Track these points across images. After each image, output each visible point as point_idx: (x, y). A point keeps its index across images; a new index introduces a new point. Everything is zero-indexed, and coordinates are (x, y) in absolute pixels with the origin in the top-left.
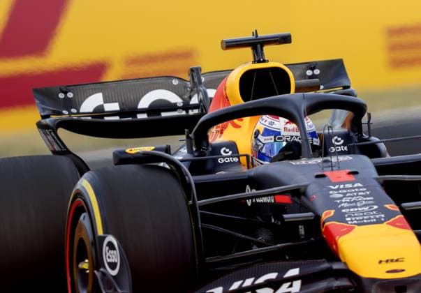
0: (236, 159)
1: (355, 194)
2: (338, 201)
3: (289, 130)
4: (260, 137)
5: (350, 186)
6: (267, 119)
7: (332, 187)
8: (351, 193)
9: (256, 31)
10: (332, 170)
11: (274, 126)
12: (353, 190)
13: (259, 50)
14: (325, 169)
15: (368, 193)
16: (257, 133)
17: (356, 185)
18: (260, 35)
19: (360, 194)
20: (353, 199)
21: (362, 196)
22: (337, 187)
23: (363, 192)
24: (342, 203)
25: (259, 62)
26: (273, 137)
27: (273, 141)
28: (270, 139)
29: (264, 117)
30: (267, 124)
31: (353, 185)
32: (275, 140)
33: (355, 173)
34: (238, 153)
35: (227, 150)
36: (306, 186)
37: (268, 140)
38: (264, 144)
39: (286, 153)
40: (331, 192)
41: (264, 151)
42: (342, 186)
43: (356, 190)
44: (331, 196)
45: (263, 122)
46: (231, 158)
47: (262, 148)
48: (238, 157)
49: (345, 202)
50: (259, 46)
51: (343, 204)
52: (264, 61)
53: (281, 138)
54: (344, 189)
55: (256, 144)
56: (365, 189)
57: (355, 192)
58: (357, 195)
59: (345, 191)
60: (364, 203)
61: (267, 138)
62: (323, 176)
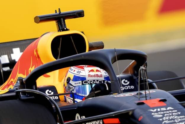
0: (57, 98)
1: (171, 114)
2: (161, 120)
3: (92, 76)
4: (71, 82)
5: (164, 109)
6: (75, 69)
7: (152, 110)
8: (167, 113)
9: (59, 9)
10: (146, 99)
11: (80, 74)
12: (168, 112)
13: (63, 22)
14: (140, 99)
15: (179, 113)
16: (69, 80)
17: (168, 108)
18: (62, 12)
19: (173, 114)
20: (171, 118)
21: (176, 115)
22: (155, 110)
23: (176, 112)
24: (163, 120)
25: (63, 30)
26: (81, 82)
27: (81, 84)
28: (79, 83)
29: (72, 68)
30: (75, 72)
31: (167, 108)
32: (83, 84)
33: (164, 101)
34: (57, 93)
35: (50, 92)
36: (133, 111)
37: (77, 84)
38: (75, 87)
39: (96, 92)
40: (153, 114)
41: (74, 92)
42: (159, 110)
43: (170, 111)
44: (154, 116)
45: (72, 72)
46: (53, 97)
47: (73, 90)
48: (58, 96)
49: (166, 120)
50: (62, 19)
51: (165, 121)
52: (67, 30)
53: (86, 82)
54: (161, 111)
55: (69, 87)
56: (176, 111)
57: (170, 113)
58: (172, 115)
59: (162, 113)
60: (179, 120)
61: (76, 82)
62: (142, 103)
